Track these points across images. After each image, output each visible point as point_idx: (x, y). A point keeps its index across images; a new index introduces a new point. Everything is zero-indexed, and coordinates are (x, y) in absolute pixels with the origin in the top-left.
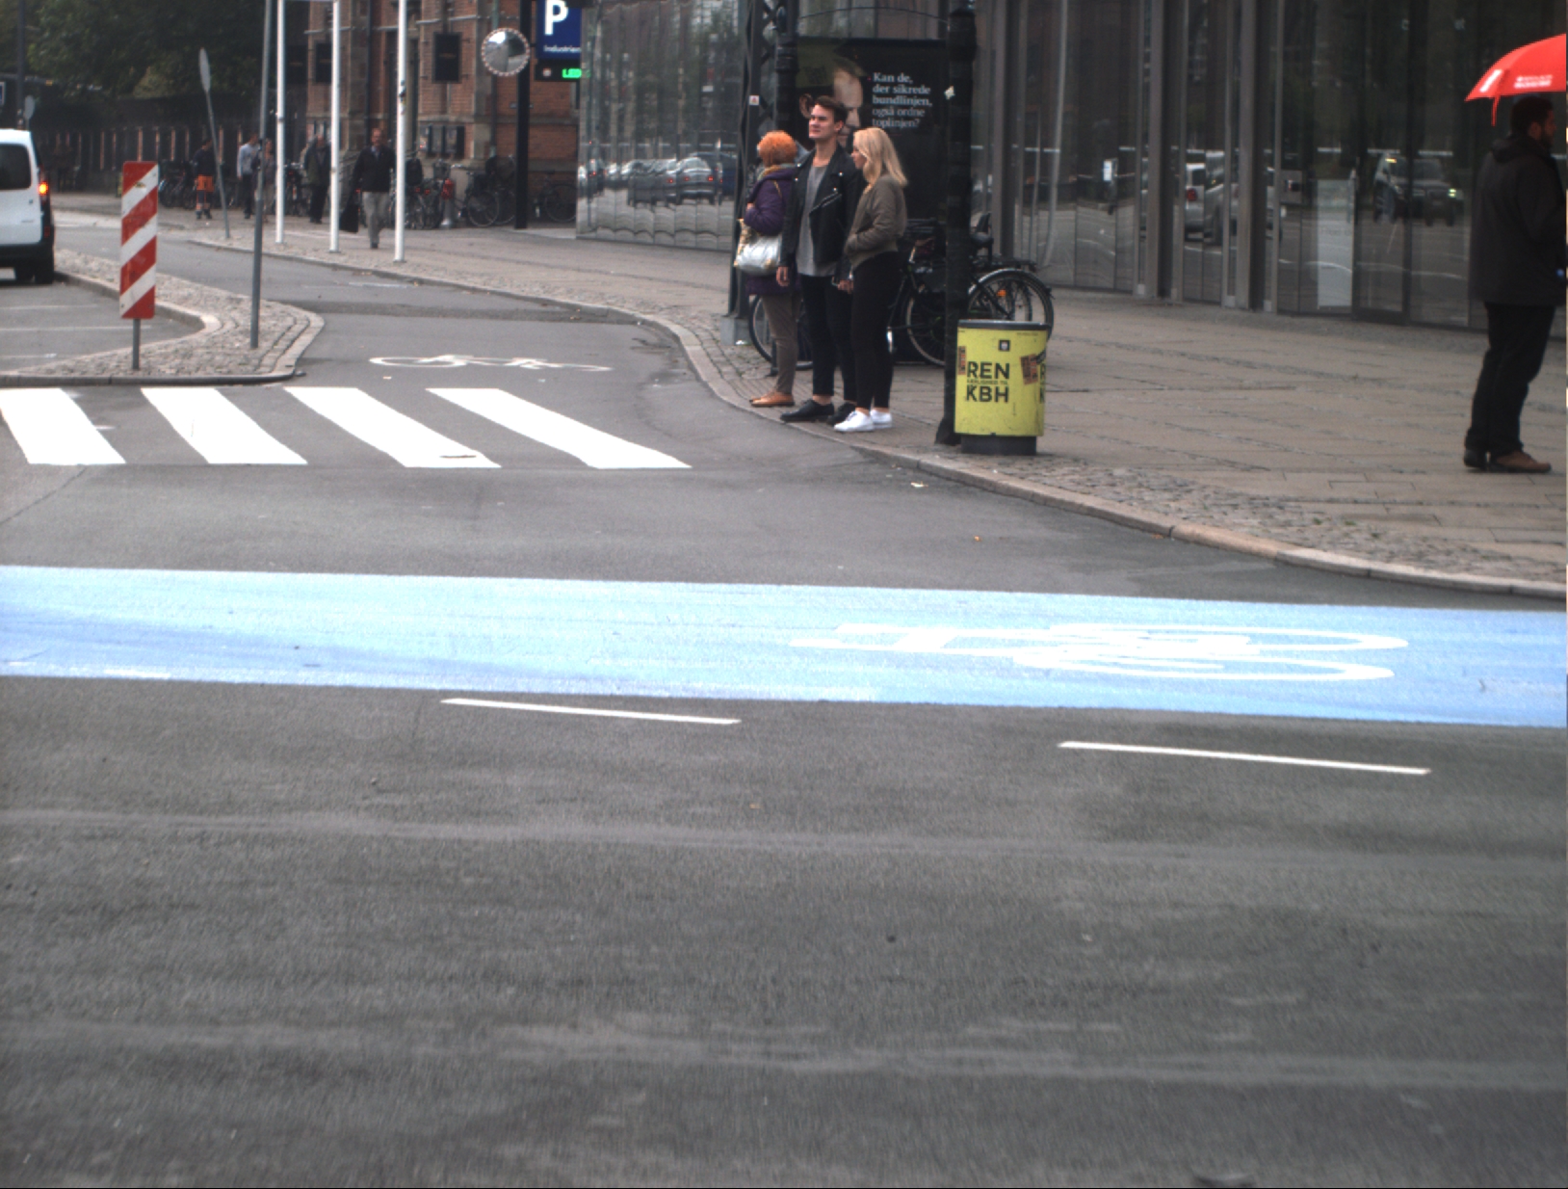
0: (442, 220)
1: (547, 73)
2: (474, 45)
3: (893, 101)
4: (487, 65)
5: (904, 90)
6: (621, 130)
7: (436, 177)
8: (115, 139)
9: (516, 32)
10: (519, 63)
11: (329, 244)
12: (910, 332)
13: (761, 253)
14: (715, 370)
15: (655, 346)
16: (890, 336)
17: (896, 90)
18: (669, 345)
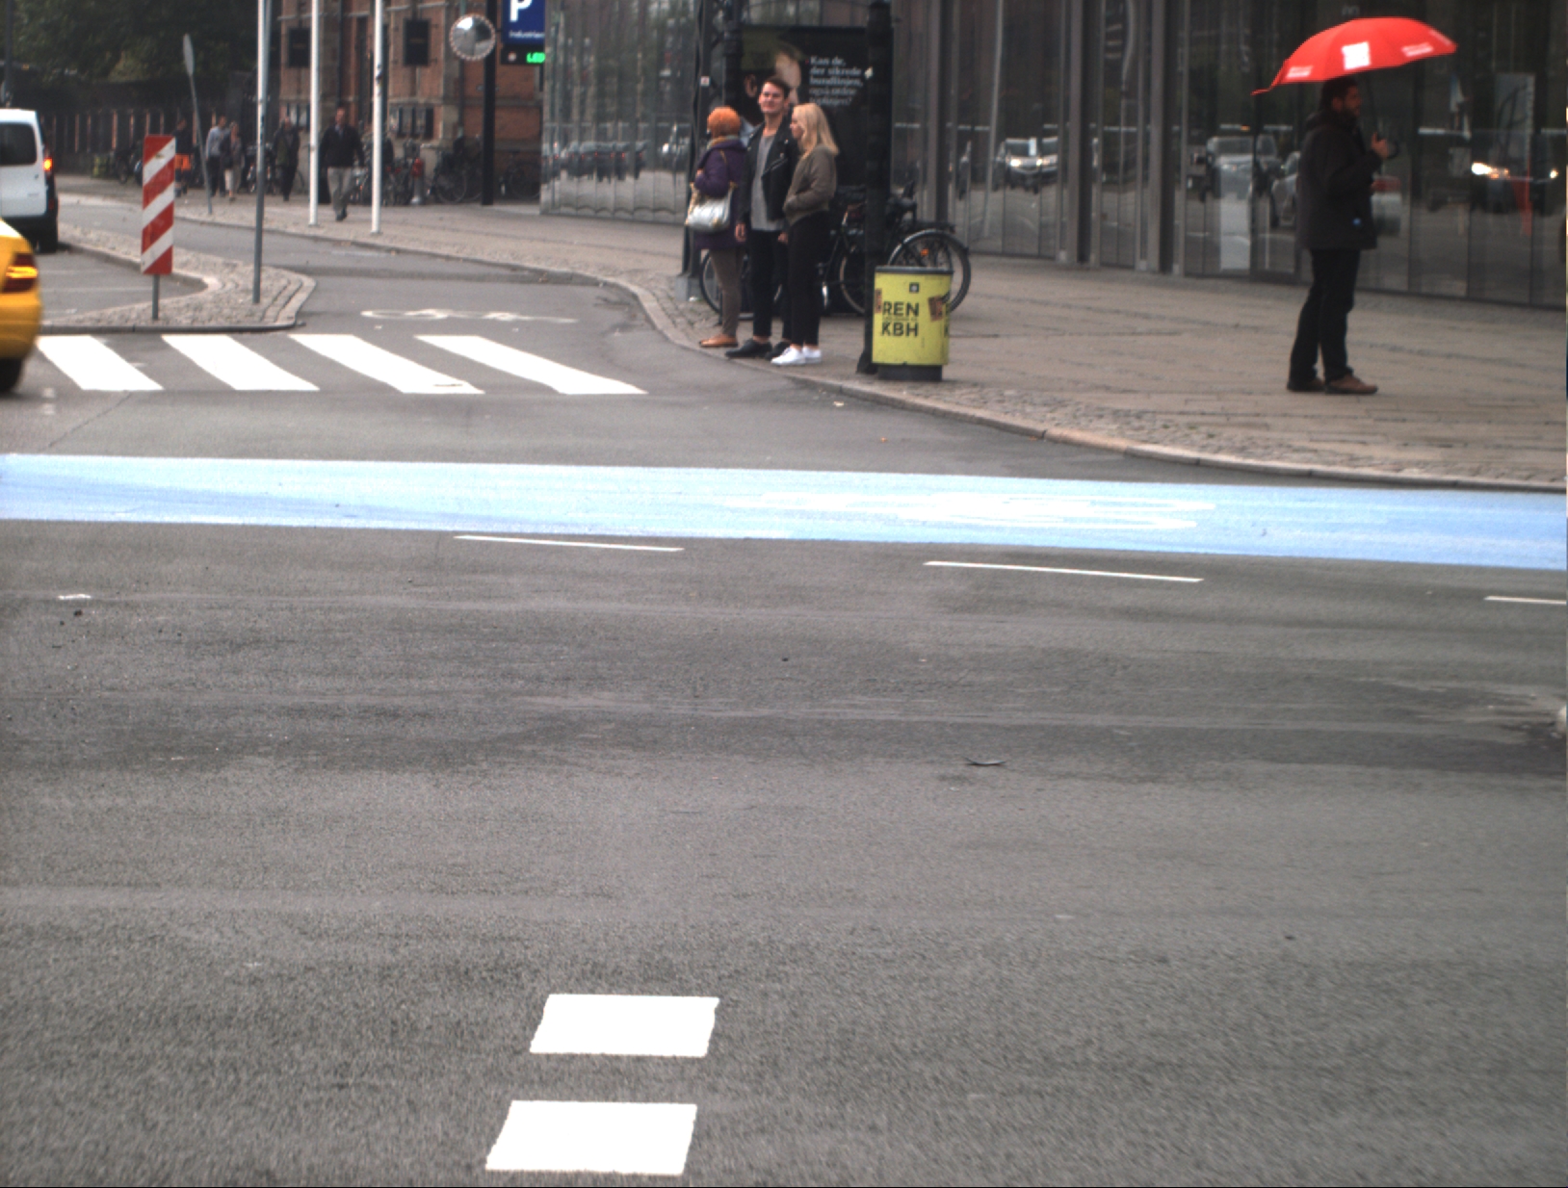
0: (411, 196)
1: (512, 57)
2: (443, 31)
3: (828, 82)
4: (455, 49)
5: (837, 72)
6: (582, 113)
7: (406, 156)
8: (89, 121)
9: (483, 18)
10: (485, 48)
11: (308, 219)
12: (843, 287)
13: (710, 213)
14: (669, 321)
15: (616, 303)
16: (825, 290)
17: (831, 72)
18: (629, 302)
